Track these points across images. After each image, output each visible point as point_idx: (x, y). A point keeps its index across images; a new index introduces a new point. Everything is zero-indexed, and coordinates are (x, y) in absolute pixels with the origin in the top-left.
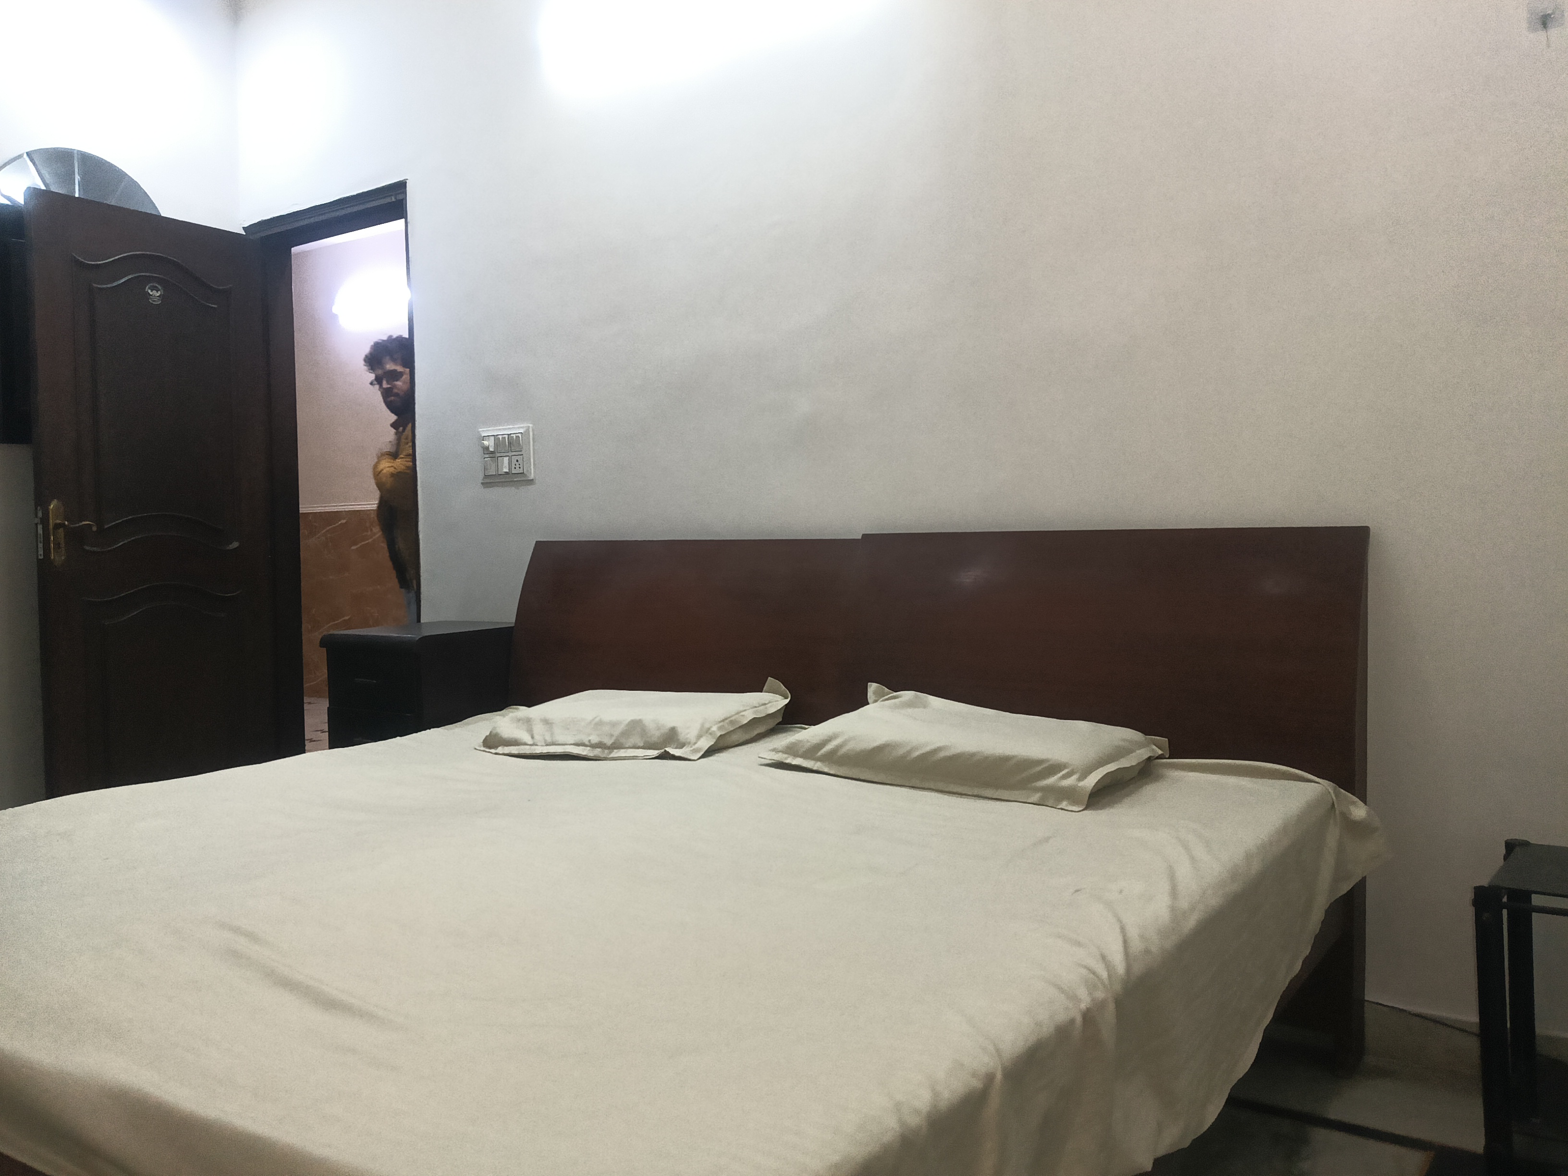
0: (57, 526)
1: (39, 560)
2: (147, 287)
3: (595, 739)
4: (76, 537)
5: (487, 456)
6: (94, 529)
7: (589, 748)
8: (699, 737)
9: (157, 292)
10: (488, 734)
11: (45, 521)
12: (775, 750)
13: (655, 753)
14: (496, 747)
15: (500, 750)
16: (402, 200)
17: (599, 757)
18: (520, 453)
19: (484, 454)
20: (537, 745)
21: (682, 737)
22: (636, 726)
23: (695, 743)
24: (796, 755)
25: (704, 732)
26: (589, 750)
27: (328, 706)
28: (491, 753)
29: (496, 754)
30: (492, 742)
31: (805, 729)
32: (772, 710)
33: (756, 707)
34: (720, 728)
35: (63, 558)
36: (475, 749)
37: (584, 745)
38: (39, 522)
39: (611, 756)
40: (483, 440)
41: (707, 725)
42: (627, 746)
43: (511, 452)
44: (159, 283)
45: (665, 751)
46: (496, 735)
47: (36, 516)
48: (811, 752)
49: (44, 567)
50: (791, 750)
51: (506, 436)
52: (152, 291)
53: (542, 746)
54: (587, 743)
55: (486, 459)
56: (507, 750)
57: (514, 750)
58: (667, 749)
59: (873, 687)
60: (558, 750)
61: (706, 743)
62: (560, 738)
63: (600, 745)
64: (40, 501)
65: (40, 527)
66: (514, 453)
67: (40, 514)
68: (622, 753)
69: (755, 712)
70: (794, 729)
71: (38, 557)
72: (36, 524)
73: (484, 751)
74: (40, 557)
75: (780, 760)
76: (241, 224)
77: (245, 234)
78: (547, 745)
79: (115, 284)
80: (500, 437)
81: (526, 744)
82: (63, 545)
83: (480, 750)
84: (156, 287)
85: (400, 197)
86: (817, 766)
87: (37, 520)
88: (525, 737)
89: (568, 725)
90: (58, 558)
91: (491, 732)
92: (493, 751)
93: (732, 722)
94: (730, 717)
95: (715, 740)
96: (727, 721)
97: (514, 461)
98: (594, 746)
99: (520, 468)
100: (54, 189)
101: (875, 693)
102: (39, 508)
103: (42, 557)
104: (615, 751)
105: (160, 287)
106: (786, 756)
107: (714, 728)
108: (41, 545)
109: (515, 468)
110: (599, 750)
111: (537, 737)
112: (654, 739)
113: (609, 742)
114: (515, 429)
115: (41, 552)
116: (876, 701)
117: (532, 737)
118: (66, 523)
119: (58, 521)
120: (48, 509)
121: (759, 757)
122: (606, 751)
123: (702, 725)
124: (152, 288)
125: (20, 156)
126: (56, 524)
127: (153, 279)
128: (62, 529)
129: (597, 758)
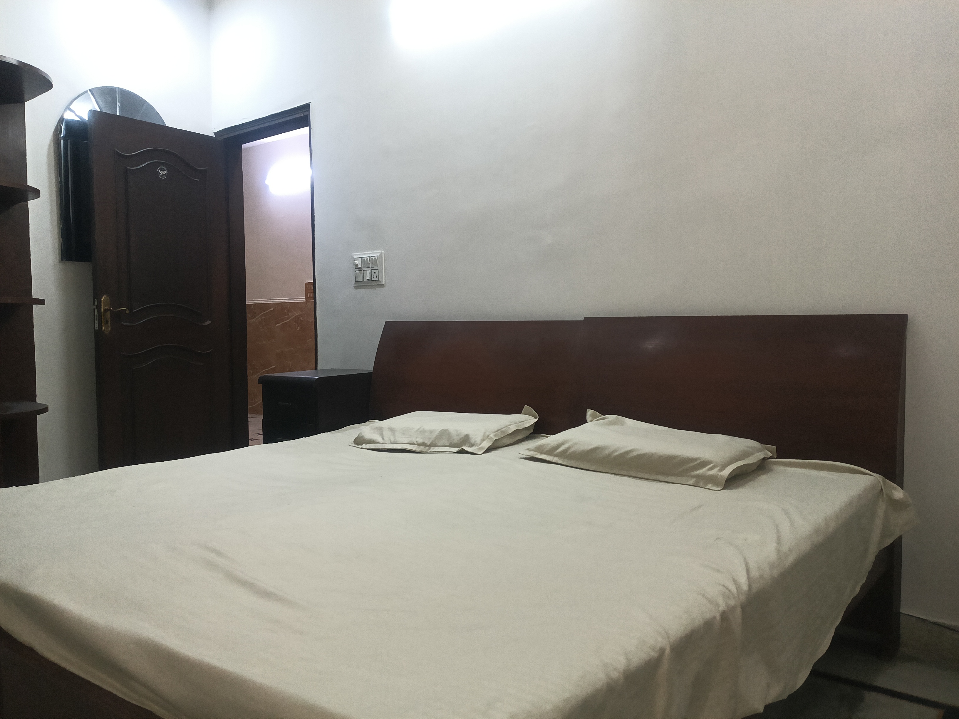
0: (106, 311)
1: (95, 330)
2: (158, 169)
3: (420, 440)
4: (116, 317)
5: (357, 270)
6: (128, 312)
7: (416, 446)
8: (483, 440)
9: (164, 172)
10: (357, 436)
11: (99, 307)
12: (529, 449)
13: (456, 449)
14: (361, 444)
15: (364, 446)
16: (308, 115)
17: (423, 451)
18: (376, 268)
19: (355, 269)
20: (386, 443)
21: (472, 441)
22: (444, 433)
23: (480, 444)
24: (542, 453)
25: (486, 437)
26: (417, 447)
27: (263, 418)
28: (359, 448)
29: (361, 448)
30: (359, 441)
31: (547, 437)
32: (527, 425)
33: (517, 423)
34: (495, 436)
35: (109, 329)
36: (349, 445)
37: (414, 444)
38: (96, 308)
39: (429, 451)
40: (355, 260)
41: (488, 434)
42: (439, 445)
43: (371, 267)
44: (165, 166)
45: (462, 448)
46: (362, 437)
47: (94, 304)
48: (551, 451)
49: (98, 335)
50: (539, 449)
51: (369, 258)
52: (161, 171)
53: (389, 444)
54: (415, 442)
55: (356, 272)
56: (368, 446)
57: (372, 446)
58: (463, 447)
59: (590, 412)
60: (399, 446)
61: (486, 444)
62: (400, 440)
63: (423, 444)
64: (96, 296)
65: (96, 311)
66: (374, 268)
67: (96, 303)
68: (436, 449)
69: (516, 426)
70: (541, 437)
71: (95, 328)
72: (94, 309)
73: (355, 446)
75: (532, 456)
76: (212, 131)
77: (215, 136)
78: (392, 443)
79: (139, 167)
80: (365, 259)
81: (378, 443)
82: (109, 322)
83: (352, 446)
84: (164, 169)
85: (306, 113)
86: (555, 459)
87: (95, 307)
88: (379, 439)
89: (405, 432)
90: (107, 329)
91: (358, 435)
92: (360, 446)
93: (502, 432)
94: (502, 429)
95: (492, 443)
96: (499, 431)
97: (373, 273)
98: (419, 445)
100: (106, 111)
101: (591, 416)
102: (95, 299)
103: (97, 329)
104: (432, 448)
105: (166, 169)
106: (536, 453)
107: (492, 436)
108: (96, 322)
110: (423, 447)
111: (386, 439)
112: (455, 442)
113: (428, 442)
114: (375, 253)
115: (97, 325)
116: (592, 421)
117: (383, 439)
118: (111, 308)
119: (107, 308)
120: (101, 300)
121: (519, 454)
122: (427, 448)
123: (485, 433)
124: (161, 169)
125: (86, 92)
126: (105, 309)
127: (162, 164)
128: (109, 312)
129: (421, 452)
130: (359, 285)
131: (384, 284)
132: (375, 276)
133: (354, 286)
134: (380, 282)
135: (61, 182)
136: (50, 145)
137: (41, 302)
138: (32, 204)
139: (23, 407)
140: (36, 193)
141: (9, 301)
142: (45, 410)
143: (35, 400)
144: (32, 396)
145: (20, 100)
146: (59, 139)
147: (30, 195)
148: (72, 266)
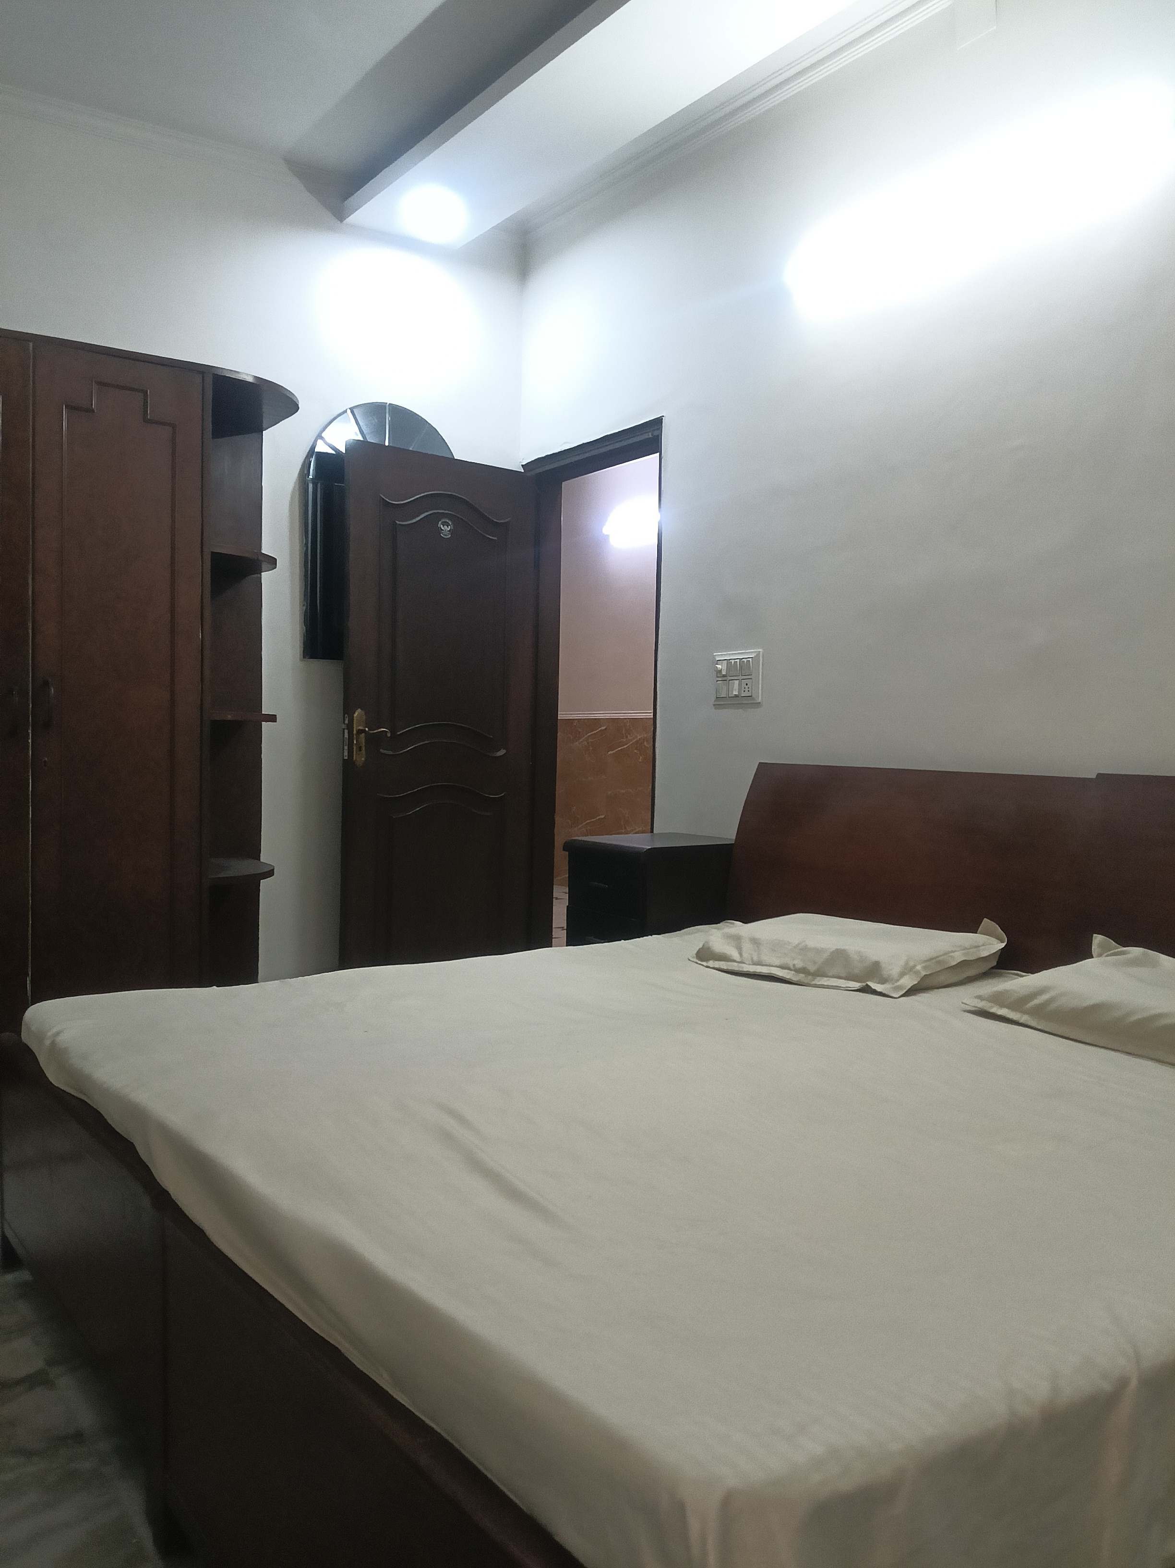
0: (360, 732)
1: (344, 760)
2: (440, 523)
3: (799, 964)
4: (374, 741)
5: (720, 679)
6: (389, 735)
7: (793, 972)
8: (902, 974)
9: (448, 527)
10: (701, 946)
11: (350, 727)
12: (979, 997)
13: (857, 985)
14: (707, 960)
15: (711, 963)
16: (658, 436)
17: (804, 983)
18: (749, 677)
19: (717, 677)
20: (744, 963)
21: (885, 973)
22: (839, 955)
23: (898, 980)
24: (1002, 1006)
25: (908, 970)
26: (793, 974)
27: (567, 904)
28: (703, 965)
29: (707, 967)
30: (704, 955)
31: (1022, 976)
32: (985, 954)
33: (967, 949)
34: (925, 968)
35: (363, 759)
36: (689, 960)
37: (789, 969)
38: (346, 728)
39: (813, 983)
40: (717, 664)
41: (911, 963)
42: (830, 974)
43: (742, 675)
44: (450, 520)
45: (867, 984)
46: (709, 948)
47: (344, 722)
48: (1019, 1003)
49: (348, 765)
50: (998, 998)
51: (738, 660)
52: (443, 526)
53: (750, 964)
54: (792, 967)
55: (718, 682)
56: (717, 964)
57: (723, 965)
58: (869, 983)
59: (1098, 939)
60: (764, 970)
61: (908, 982)
62: (766, 958)
63: (803, 971)
64: (348, 709)
65: (346, 731)
66: (745, 677)
67: (346, 721)
68: (825, 981)
69: (965, 954)
70: (1008, 975)
71: (343, 756)
72: (344, 729)
73: (697, 963)
74: (345, 758)
75: (985, 1008)
76: (520, 462)
77: (523, 471)
78: (754, 964)
79: (414, 521)
80: (733, 661)
81: (734, 961)
82: (364, 748)
83: (693, 962)
84: (448, 523)
85: (656, 433)
86: (1024, 1019)
87: (344, 726)
88: (735, 954)
89: (776, 946)
90: (360, 758)
91: (703, 945)
92: (705, 964)
93: (939, 962)
94: (938, 957)
95: (919, 979)
96: (934, 961)
97: (744, 685)
98: (798, 971)
99: (749, 691)
100: (371, 439)
101: (1100, 945)
102: (346, 715)
103: (347, 758)
104: (818, 978)
105: (451, 523)
106: (990, 1004)
107: (919, 967)
108: (346, 748)
109: (744, 691)
110: (803, 975)
111: (745, 955)
112: (856, 971)
113: (812, 968)
114: (748, 654)
115: (346, 753)
116: (1100, 955)
117: (741, 954)
118: (367, 729)
119: (361, 728)
120: (353, 717)
121: (963, 1003)
122: (810, 977)
123: (907, 963)
124: (444, 524)
125: (345, 411)
126: (359, 730)
127: (444, 515)
128: (363, 734)
129: (801, 984)
130: (722, 702)
131: (760, 703)
132: (747, 690)
133: (714, 705)
134: (754, 699)
135: (306, 544)
136: (293, 492)
137: (272, 718)
138: (266, 577)
139: (240, 868)
140: (272, 562)
141: (229, 717)
142: (270, 873)
143: (258, 857)
144: (255, 852)
145: (259, 430)
146: (305, 481)
147: (264, 566)
148: (317, 665)
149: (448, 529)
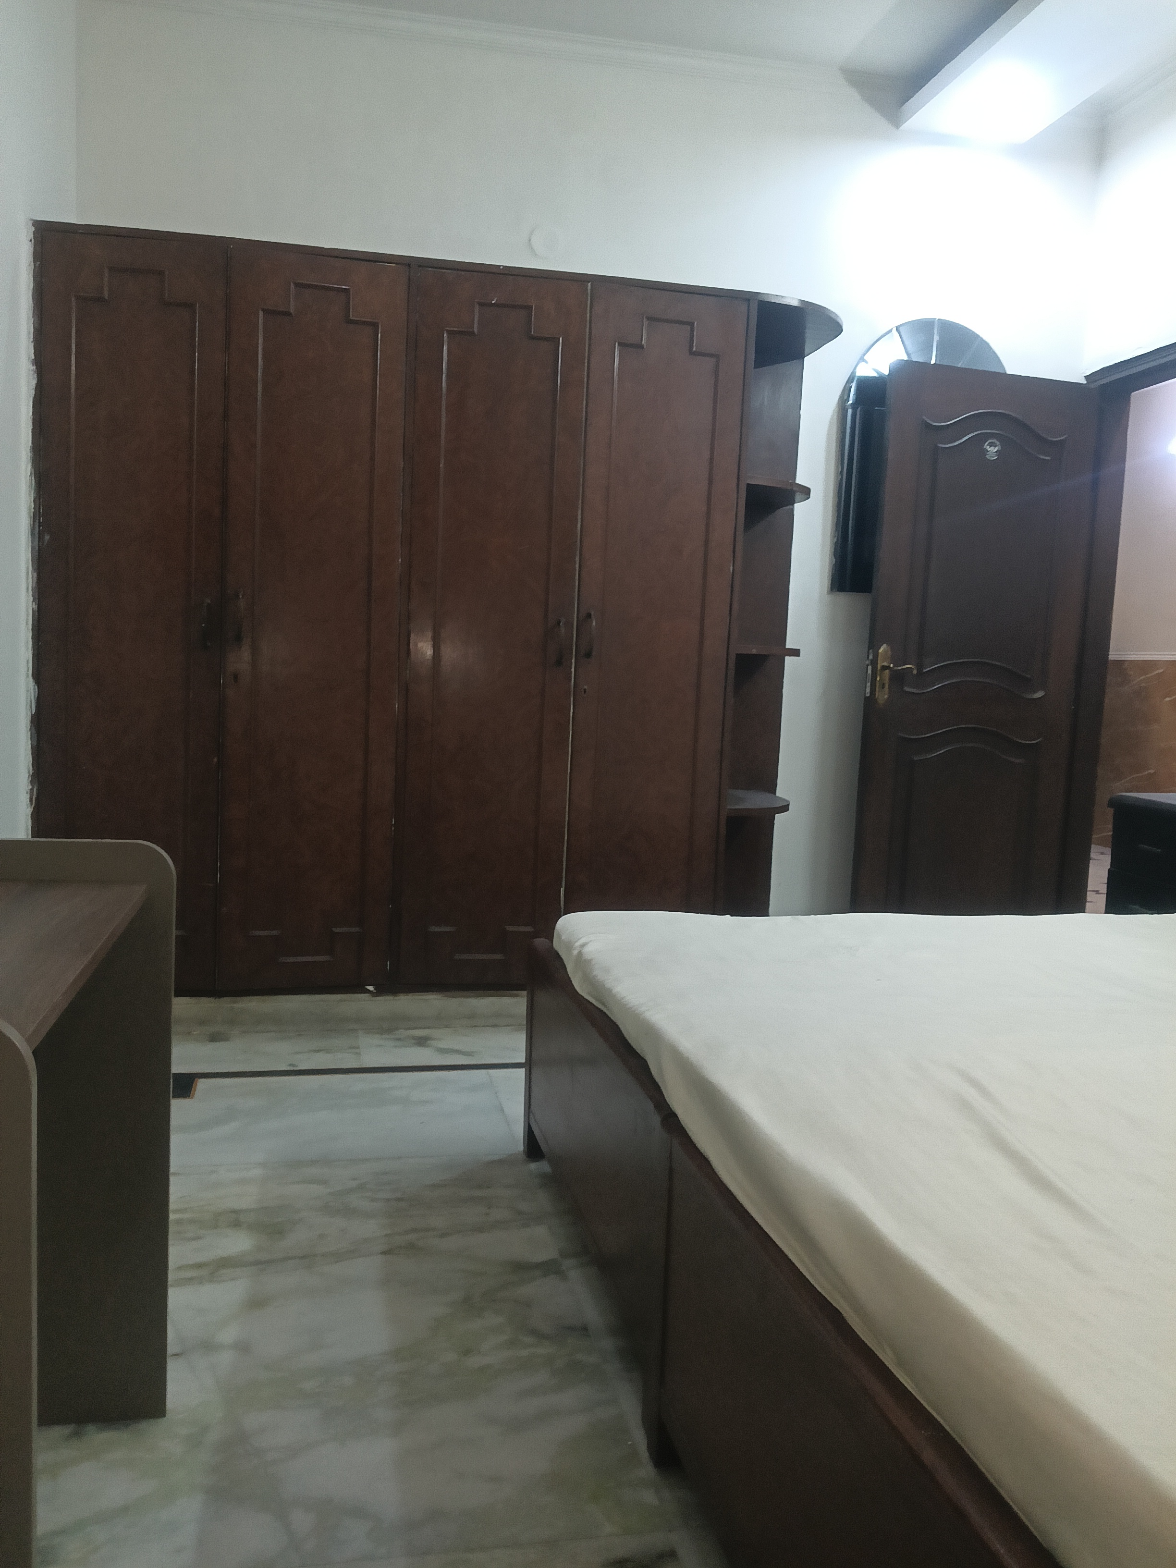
0: (884, 668)
1: (866, 697)
2: (987, 443)
4: (898, 678)
6: (915, 672)
9: (995, 448)
11: (874, 663)
27: (1109, 867)
35: (886, 697)
38: (870, 664)
44: (998, 440)
47: (868, 658)
49: (869, 702)
52: (990, 448)
64: (873, 645)
65: (870, 667)
67: (871, 657)
71: (865, 694)
72: (868, 666)
76: (1082, 373)
77: (1085, 383)
79: (956, 443)
82: (887, 686)
84: (995, 443)
87: (868, 662)
90: (882, 696)
100: (916, 358)
102: (871, 651)
103: (868, 695)
105: (998, 443)
108: (869, 684)
115: (868, 690)
118: (892, 665)
119: (885, 664)
120: (878, 652)
124: (991, 444)
125: (890, 331)
126: (883, 666)
127: (992, 436)
128: (887, 671)
135: (841, 472)
136: (832, 418)
137: (796, 653)
138: (800, 509)
139: (754, 801)
140: (806, 492)
141: (754, 651)
142: (785, 808)
143: (775, 793)
144: (770, 786)
145: (800, 356)
146: (845, 407)
147: (798, 496)
148: (843, 598)
149: (995, 451)
